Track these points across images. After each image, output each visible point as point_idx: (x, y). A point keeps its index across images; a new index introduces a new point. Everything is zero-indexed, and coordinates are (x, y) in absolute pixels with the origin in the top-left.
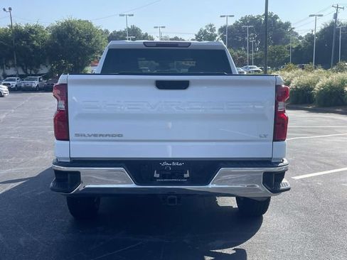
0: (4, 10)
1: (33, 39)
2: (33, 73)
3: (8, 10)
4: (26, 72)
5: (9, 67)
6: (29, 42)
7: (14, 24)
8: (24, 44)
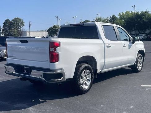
0: (132, 7)
1: (143, 18)
2: (143, 33)
3: (133, 7)
4: (140, 33)
5: (133, 30)
6: (141, 19)
7: (136, 12)
8: (139, 20)
